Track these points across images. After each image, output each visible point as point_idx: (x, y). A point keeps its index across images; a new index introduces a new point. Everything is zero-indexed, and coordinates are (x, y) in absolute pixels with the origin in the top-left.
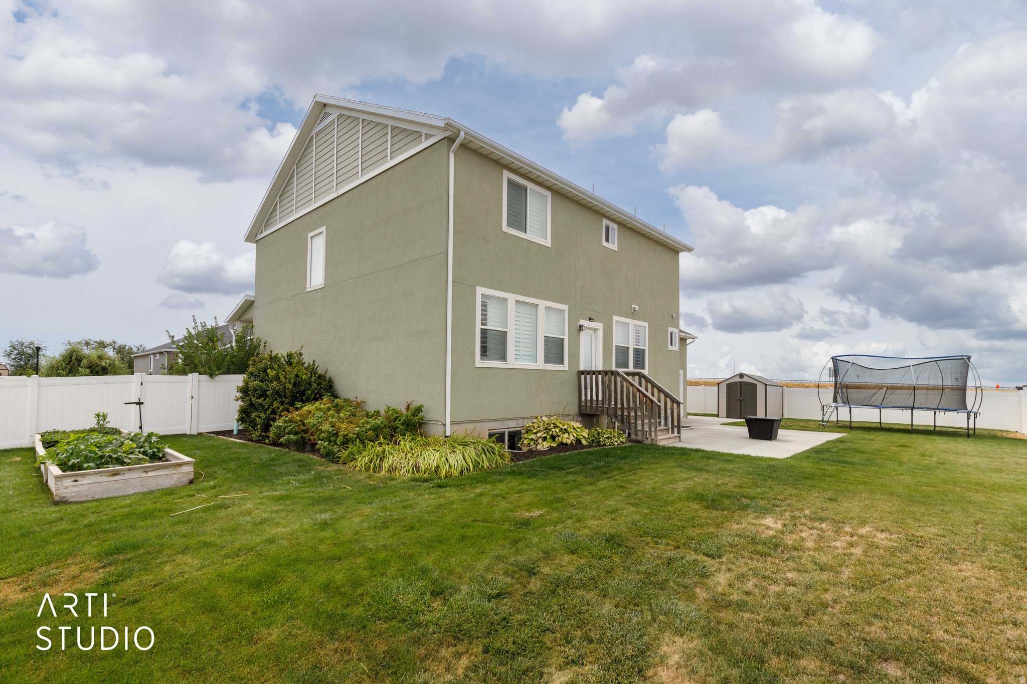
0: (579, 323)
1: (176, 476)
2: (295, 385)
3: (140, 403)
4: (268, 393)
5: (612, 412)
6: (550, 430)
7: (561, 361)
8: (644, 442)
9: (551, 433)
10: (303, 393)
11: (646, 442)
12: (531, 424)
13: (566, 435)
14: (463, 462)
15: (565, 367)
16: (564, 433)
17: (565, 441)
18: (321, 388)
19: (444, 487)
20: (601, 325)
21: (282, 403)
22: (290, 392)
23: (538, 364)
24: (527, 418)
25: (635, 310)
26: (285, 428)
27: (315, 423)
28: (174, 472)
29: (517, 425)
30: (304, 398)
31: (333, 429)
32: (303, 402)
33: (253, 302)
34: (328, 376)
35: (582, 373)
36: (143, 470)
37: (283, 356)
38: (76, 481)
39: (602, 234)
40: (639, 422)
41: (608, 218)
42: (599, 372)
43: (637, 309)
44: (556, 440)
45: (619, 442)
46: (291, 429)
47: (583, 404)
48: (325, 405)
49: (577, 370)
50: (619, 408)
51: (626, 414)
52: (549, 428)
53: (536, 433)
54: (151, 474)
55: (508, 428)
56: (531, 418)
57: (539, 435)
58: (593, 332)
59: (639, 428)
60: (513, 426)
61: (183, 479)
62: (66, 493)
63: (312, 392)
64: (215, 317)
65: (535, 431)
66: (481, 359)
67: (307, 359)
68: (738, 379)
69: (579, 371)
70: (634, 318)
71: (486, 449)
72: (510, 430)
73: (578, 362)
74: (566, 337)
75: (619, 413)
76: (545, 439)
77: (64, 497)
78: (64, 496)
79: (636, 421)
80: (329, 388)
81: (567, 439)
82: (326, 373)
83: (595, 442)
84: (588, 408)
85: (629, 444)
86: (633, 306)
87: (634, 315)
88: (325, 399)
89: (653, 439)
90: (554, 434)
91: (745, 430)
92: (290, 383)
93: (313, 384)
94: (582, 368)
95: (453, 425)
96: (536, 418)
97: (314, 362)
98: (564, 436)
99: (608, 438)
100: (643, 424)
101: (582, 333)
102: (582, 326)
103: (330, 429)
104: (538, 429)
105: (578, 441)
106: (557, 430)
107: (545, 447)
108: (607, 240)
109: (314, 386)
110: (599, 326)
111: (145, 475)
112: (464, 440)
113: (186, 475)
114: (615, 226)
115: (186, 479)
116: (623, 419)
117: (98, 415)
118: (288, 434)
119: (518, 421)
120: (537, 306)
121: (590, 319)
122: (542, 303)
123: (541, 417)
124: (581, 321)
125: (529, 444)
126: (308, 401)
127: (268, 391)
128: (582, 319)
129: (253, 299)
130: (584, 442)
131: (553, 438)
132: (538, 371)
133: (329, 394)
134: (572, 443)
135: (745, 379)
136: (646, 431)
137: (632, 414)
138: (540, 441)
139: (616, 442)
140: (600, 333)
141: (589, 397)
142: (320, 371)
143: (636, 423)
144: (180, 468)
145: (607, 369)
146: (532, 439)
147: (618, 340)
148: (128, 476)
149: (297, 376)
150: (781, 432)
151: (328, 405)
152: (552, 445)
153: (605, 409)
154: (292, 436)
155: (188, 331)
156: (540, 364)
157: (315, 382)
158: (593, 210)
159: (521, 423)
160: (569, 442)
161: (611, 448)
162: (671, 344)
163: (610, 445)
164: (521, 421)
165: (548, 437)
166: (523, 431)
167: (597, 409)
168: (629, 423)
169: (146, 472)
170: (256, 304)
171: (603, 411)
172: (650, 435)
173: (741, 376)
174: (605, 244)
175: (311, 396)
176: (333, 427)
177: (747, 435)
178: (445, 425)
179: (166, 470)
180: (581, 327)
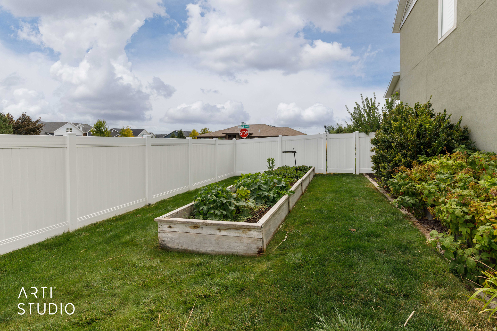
1: (245, 241)
2: (418, 135)
3: (294, 152)
4: (393, 144)
10: (428, 145)
18: (453, 139)
21: (405, 156)
22: (412, 144)
26: (400, 186)
27: (432, 190)
28: (243, 235)
30: (428, 150)
31: (466, 210)
32: (428, 155)
33: (399, 77)
34: (462, 126)
36: (215, 227)
37: (411, 109)
38: (170, 227)
46: (408, 188)
48: (455, 160)
54: (224, 233)
61: (252, 245)
62: (165, 237)
63: (439, 143)
64: (374, 93)
67: (437, 109)
77: (164, 241)
78: (163, 239)
80: (463, 140)
82: (460, 122)
88: (457, 152)
92: (413, 134)
93: (441, 134)
97: (445, 111)
103: (458, 212)
109: (443, 136)
111: (218, 233)
113: (255, 242)
115: (255, 246)
117: (269, 160)
118: (404, 194)
126: (435, 154)
127: (393, 142)
129: (399, 74)
133: (463, 146)
142: (453, 120)
144: (248, 232)
148: (205, 231)
149: (421, 126)
151: (459, 161)
154: (407, 198)
155: (357, 104)
157: (443, 132)
169: (220, 230)
170: (401, 78)
175: (438, 148)
176: (465, 205)
179: (236, 231)
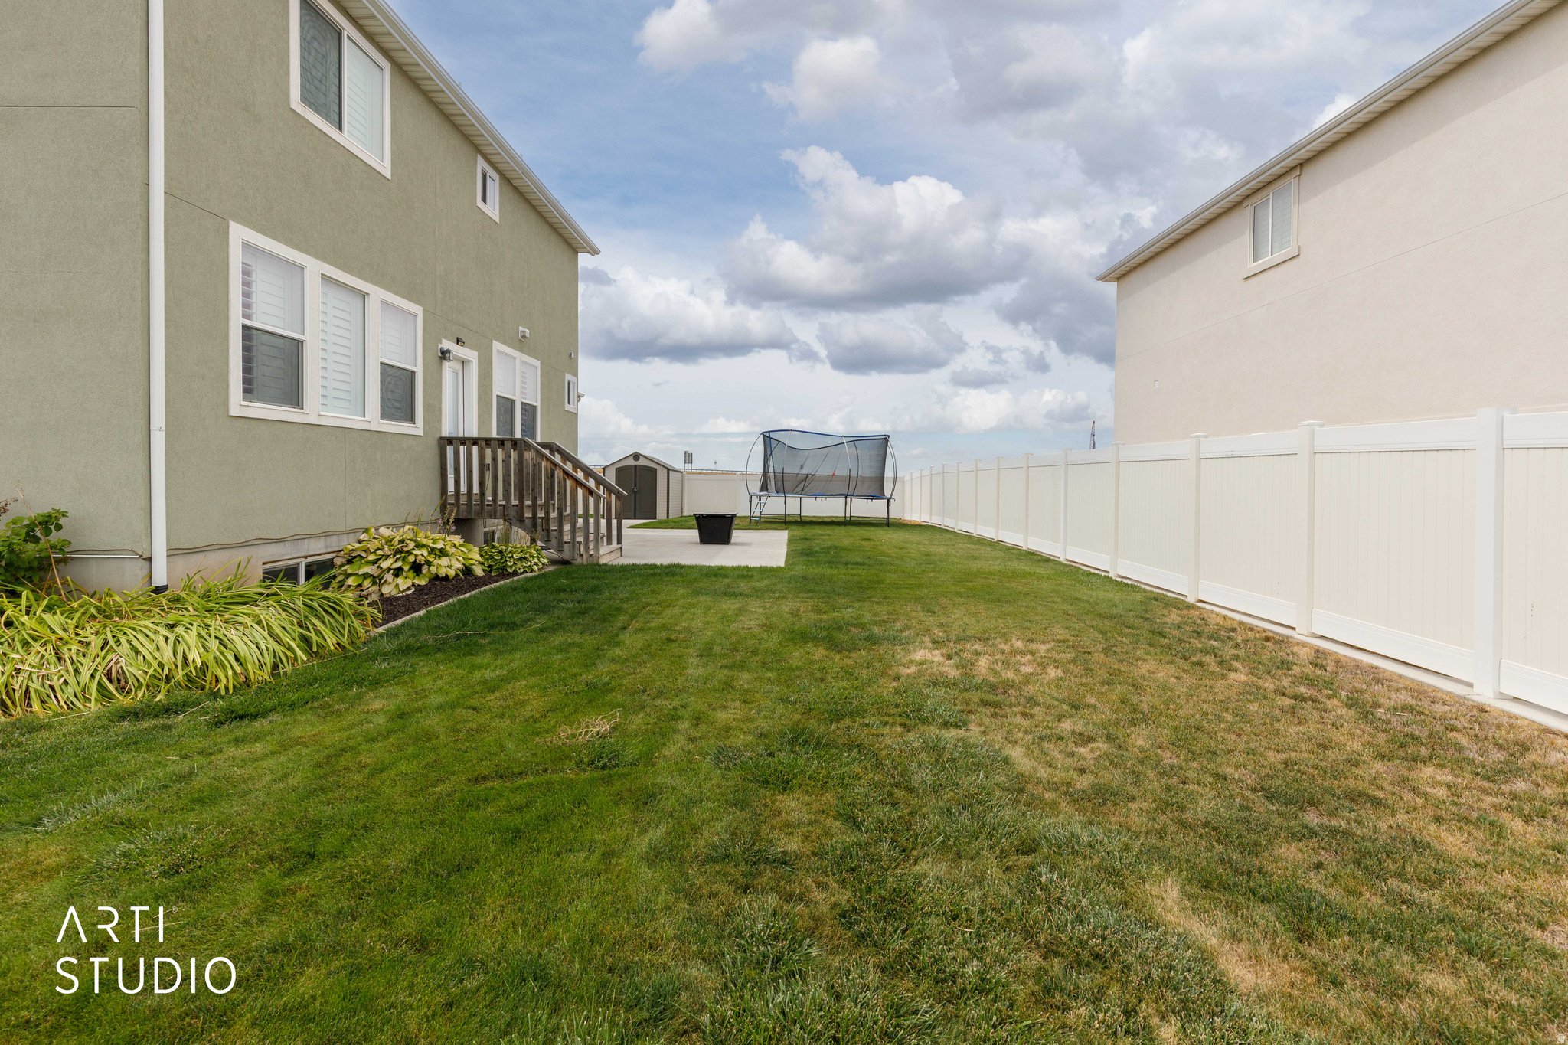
0: (440, 346)
5: (512, 513)
6: (409, 553)
7: (411, 418)
8: (573, 562)
9: (411, 559)
11: (579, 561)
12: (357, 545)
13: (444, 561)
14: (272, 644)
15: (417, 428)
16: (440, 557)
17: (442, 572)
19: (255, 716)
20: (476, 353)
23: (367, 418)
24: (348, 532)
25: (524, 337)
29: (327, 547)
35: (450, 441)
39: (475, 183)
40: (567, 527)
41: (485, 157)
42: (475, 442)
43: (527, 335)
44: (424, 572)
45: (541, 566)
47: (451, 500)
49: (438, 436)
50: (529, 506)
51: (541, 514)
52: (406, 549)
53: (374, 562)
55: (306, 557)
56: (355, 531)
57: (385, 565)
58: (459, 366)
59: (567, 538)
60: (317, 549)
65: (371, 557)
66: (244, 399)
68: (631, 462)
69: (442, 438)
70: (521, 350)
71: (315, 604)
72: (310, 559)
73: (440, 421)
74: (419, 369)
75: (528, 514)
76: (398, 572)
79: (561, 526)
81: (448, 567)
83: (498, 570)
84: (463, 508)
85: (552, 568)
86: (521, 328)
87: (521, 343)
89: (591, 555)
90: (421, 560)
91: (694, 534)
94: (445, 433)
95: (172, 559)
96: (366, 531)
98: (440, 562)
99: (521, 559)
100: (573, 531)
101: (446, 365)
102: (448, 351)
104: (379, 552)
105: (468, 571)
106: (425, 552)
107: (402, 587)
108: (484, 199)
110: (470, 354)
112: (234, 592)
114: (496, 176)
116: (534, 525)
119: (329, 539)
120: (364, 296)
121: (458, 341)
122: (377, 294)
123: (377, 528)
124: (444, 341)
125: (360, 585)
128: (446, 338)
130: (479, 571)
131: (417, 568)
132: (367, 434)
134: (457, 575)
135: (642, 462)
136: (580, 543)
137: (554, 515)
138: (389, 577)
139: (536, 564)
140: (474, 369)
141: (464, 488)
143: (560, 531)
145: (484, 435)
146: (366, 576)
147: (500, 388)
150: (737, 535)
152: (417, 582)
153: (499, 508)
156: (372, 419)
158: (461, 132)
159: (334, 544)
160: (452, 573)
161: (526, 578)
162: (569, 403)
163: (525, 572)
164: (335, 538)
165: (406, 568)
166: (338, 561)
167: (482, 508)
168: (548, 530)
171: (495, 511)
172: (587, 548)
173: (636, 456)
174: (480, 203)
177: (698, 540)
178: (150, 559)
180: (444, 354)
